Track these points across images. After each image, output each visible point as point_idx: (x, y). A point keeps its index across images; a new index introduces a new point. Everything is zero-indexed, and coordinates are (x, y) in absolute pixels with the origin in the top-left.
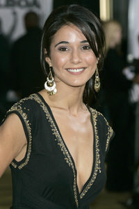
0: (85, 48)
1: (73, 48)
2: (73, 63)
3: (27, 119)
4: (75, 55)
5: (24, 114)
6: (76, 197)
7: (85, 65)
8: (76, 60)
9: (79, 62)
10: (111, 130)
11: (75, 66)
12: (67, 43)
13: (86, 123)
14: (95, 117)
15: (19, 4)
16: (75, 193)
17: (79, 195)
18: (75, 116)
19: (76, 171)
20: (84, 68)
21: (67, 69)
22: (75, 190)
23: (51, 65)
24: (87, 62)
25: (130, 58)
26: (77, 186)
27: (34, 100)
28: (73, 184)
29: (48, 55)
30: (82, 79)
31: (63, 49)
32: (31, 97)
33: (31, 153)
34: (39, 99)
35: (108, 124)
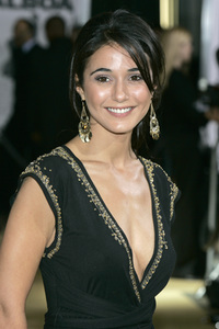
0: (134, 78)
1: (116, 78)
2: (117, 100)
3: (49, 184)
4: (120, 89)
5: (44, 177)
6: (135, 288)
7: (134, 104)
8: (120, 97)
9: (125, 100)
10: (175, 189)
11: (119, 105)
12: (108, 70)
13: (138, 180)
14: (150, 170)
15: (42, 5)
16: (134, 283)
17: (139, 285)
18: (121, 171)
19: (130, 250)
20: (132, 108)
21: (107, 108)
22: (132, 277)
23: (83, 99)
24: (136, 99)
25: (203, 84)
26: (134, 272)
27: (57, 156)
28: (129, 270)
29: (81, 83)
30: (128, 124)
31: (103, 79)
32: (54, 153)
33: (63, 233)
34: (65, 153)
35: (169, 179)
